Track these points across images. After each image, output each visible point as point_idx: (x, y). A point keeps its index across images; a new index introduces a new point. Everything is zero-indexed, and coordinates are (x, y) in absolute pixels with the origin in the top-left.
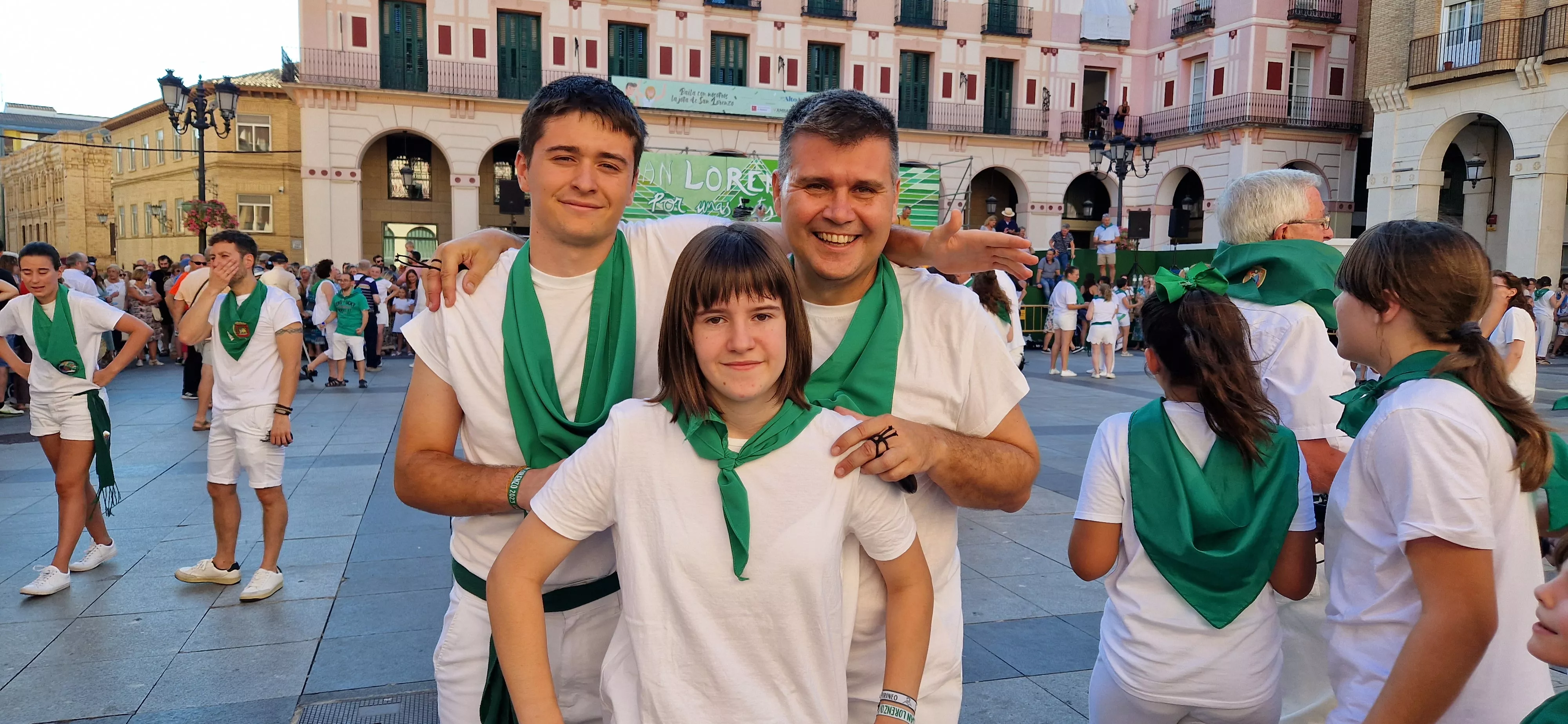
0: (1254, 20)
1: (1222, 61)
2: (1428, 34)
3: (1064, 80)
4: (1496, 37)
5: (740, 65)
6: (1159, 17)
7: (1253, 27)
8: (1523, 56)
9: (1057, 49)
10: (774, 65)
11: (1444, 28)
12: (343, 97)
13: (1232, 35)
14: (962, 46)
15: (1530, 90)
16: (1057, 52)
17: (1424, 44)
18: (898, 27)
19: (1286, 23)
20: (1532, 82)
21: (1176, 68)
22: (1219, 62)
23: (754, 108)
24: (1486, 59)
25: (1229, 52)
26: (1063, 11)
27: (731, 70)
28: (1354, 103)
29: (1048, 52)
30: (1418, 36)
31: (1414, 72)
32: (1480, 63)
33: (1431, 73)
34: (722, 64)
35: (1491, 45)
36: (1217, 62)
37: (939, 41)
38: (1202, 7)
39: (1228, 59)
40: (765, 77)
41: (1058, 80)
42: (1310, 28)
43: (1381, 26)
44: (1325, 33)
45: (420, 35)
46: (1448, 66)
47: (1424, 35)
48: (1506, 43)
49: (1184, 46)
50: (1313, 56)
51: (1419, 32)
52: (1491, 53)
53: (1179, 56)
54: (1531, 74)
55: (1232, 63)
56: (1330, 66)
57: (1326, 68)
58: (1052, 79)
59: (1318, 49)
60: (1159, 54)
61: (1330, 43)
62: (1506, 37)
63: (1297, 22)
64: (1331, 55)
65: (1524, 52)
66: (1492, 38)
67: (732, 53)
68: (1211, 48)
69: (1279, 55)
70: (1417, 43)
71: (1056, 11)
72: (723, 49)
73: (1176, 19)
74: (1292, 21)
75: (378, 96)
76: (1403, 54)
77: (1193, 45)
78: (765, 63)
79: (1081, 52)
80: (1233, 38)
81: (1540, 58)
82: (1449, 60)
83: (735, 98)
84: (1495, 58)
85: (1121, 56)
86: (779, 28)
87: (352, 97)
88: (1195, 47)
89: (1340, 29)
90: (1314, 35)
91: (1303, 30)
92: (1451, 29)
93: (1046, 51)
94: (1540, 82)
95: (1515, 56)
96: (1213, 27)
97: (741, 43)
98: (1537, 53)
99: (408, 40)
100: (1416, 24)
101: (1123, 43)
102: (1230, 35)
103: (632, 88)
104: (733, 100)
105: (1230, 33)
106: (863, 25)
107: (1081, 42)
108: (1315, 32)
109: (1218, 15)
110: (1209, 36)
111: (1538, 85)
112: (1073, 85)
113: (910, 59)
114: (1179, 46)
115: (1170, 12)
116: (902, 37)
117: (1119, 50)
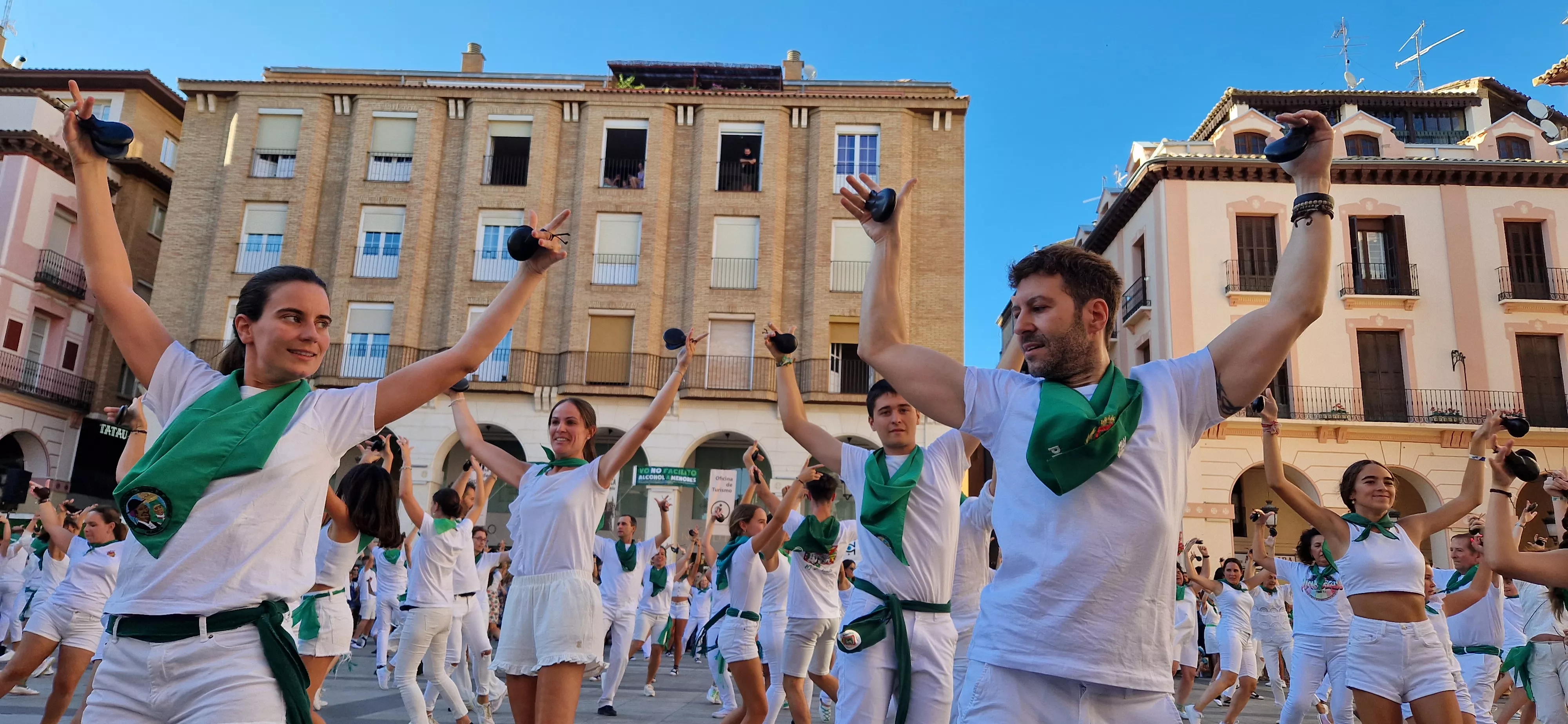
19: (32, 284)
28: (83, 381)
42: (54, 297)
44: (66, 305)
56: (66, 339)
57: (63, 340)
59: (55, 318)
61: (68, 316)
63: (44, 285)
64: (69, 329)
69: (21, 316)
74: (38, 284)
89: (80, 305)
90: (56, 304)
91: (46, 296)
100: (202, 326)
108: (57, 301)
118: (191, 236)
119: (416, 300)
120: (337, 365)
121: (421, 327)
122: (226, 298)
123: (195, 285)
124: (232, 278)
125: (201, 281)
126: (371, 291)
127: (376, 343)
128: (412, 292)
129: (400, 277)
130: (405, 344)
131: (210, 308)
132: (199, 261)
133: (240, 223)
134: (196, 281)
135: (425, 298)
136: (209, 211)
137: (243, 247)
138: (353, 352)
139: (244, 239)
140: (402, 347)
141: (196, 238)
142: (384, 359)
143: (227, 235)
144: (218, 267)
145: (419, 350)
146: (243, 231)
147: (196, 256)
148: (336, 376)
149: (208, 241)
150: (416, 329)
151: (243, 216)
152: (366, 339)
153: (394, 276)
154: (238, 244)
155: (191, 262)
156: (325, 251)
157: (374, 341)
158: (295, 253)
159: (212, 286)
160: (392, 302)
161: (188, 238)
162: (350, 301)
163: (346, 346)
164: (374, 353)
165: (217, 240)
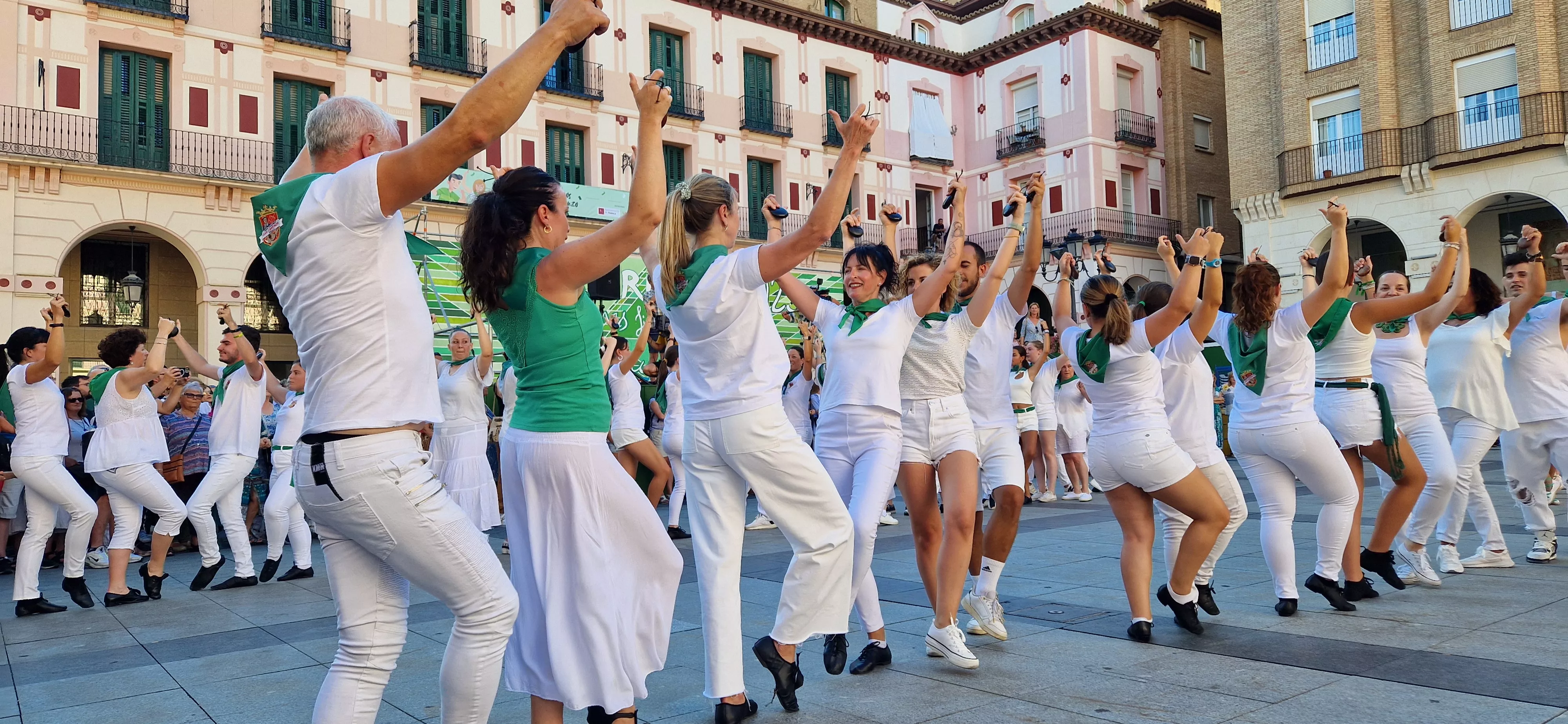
0: (1091, 139)
1: (1060, 179)
2: (1301, 145)
3: (899, 197)
4: (1379, 145)
5: (577, 163)
6: (977, 139)
7: (1091, 146)
8: (1405, 163)
9: (891, 166)
10: (617, 163)
11: (1315, 140)
12: (40, 174)
13: (1067, 154)
14: (805, 156)
15: (1415, 195)
16: (891, 169)
17: (1299, 154)
18: (744, 131)
19: (1114, 144)
20: (1418, 187)
21: (1002, 188)
22: (1055, 180)
23: (601, 211)
24: (1371, 166)
25: (1065, 170)
26: (893, 128)
27: (568, 168)
28: (1170, 222)
29: (884, 168)
30: (1289, 147)
31: (1292, 180)
32: (1365, 170)
33: (1310, 181)
34: (557, 160)
35: (1375, 153)
36: (1051, 181)
37: (783, 149)
38: (1027, 129)
39: (1065, 178)
40: (608, 178)
41: (894, 196)
42: (1132, 151)
43: (1240, 140)
44: (1142, 156)
45: (159, 99)
46: (1327, 174)
47: (1297, 146)
48: (1389, 151)
49: (1010, 167)
50: (1132, 179)
51: (1291, 144)
52: (1375, 160)
53: (1005, 176)
54: (1417, 180)
55: (1070, 181)
56: (1150, 187)
57: (1147, 187)
58: (889, 195)
59: (1136, 170)
60: (981, 175)
61: (1147, 166)
62: (1388, 146)
63: (1123, 143)
64: (1149, 177)
65: (1405, 159)
66: (1375, 146)
67: (567, 148)
68: (1043, 166)
69: (1112, 174)
70: (1290, 153)
71: (887, 128)
72: (557, 143)
73: (1000, 141)
74: (1120, 143)
75: (95, 175)
76: (1270, 166)
77: (1020, 165)
78: (607, 160)
79: (911, 170)
80: (1068, 156)
81: (1425, 165)
82: (1330, 169)
83: (580, 198)
84: (1380, 164)
85: (945, 176)
86: (622, 124)
87: (55, 175)
88: (1023, 167)
89: (1153, 153)
90: (1135, 158)
91: (1127, 152)
92: (1322, 141)
93: (882, 166)
94: (1427, 186)
95: (1399, 163)
96: (1044, 147)
97: (577, 137)
98: (1421, 160)
99: (141, 104)
100: (1287, 136)
101: (948, 163)
102: (1065, 154)
103: (457, 181)
104: (577, 200)
105: (1065, 152)
106: (709, 126)
107: (911, 160)
108: (1137, 154)
109: (1048, 135)
110: (1041, 156)
111: (1425, 189)
112: (907, 202)
113: (756, 167)
114: (1005, 166)
115: (992, 133)
116: (748, 142)
117: (944, 170)
118: (1251, 50)
119: (1545, 31)
120: (1454, 139)
121: (1559, 62)
122: (1305, 101)
123: (1266, 97)
124: (1307, 79)
125: (1273, 92)
126: (1479, 39)
127: (1499, 100)
128: (1537, 24)
129: (1517, 10)
130: (1543, 91)
131: (1291, 116)
132: (1266, 72)
133: (1301, 17)
134: (1267, 93)
135: (1556, 26)
136: (1265, 17)
137: (1311, 43)
138: (1472, 117)
139: (1310, 32)
140: (1540, 94)
141: (1258, 50)
142: (1517, 115)
143: (1291, 35)
144: (1289, 72)
145: (1563, 93)
146: (1307, 25)
147: (1262, 68)
148: (1456, 152)
149: (1272, 48)
150: (1553, 68)
151: (1303, 9)
152: (1485, 99)
153: (1507, 12)
154: (1304, 40)
155: (1258, 76)
156: (1407, 13)
157: (1496, 97)
158: (1374, 28)
159: (1287, 93)
160: (1513, 45)
161: (1249, 52)
162: (1453, 60)
163: (1461, 114)
164: (1501, 111)
165: (1282, 43)
